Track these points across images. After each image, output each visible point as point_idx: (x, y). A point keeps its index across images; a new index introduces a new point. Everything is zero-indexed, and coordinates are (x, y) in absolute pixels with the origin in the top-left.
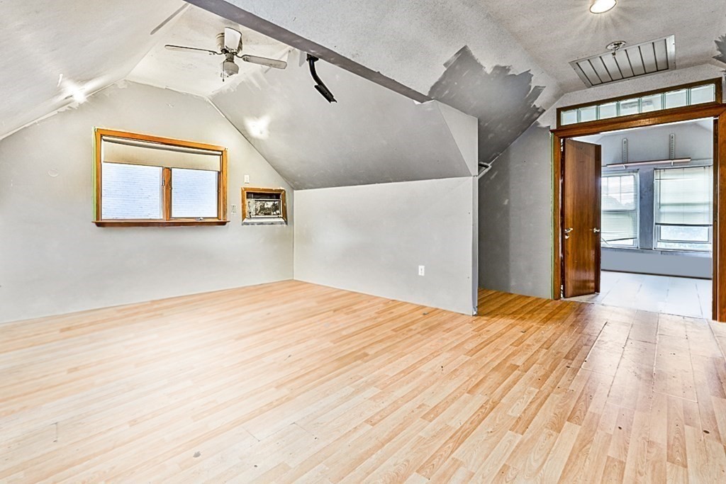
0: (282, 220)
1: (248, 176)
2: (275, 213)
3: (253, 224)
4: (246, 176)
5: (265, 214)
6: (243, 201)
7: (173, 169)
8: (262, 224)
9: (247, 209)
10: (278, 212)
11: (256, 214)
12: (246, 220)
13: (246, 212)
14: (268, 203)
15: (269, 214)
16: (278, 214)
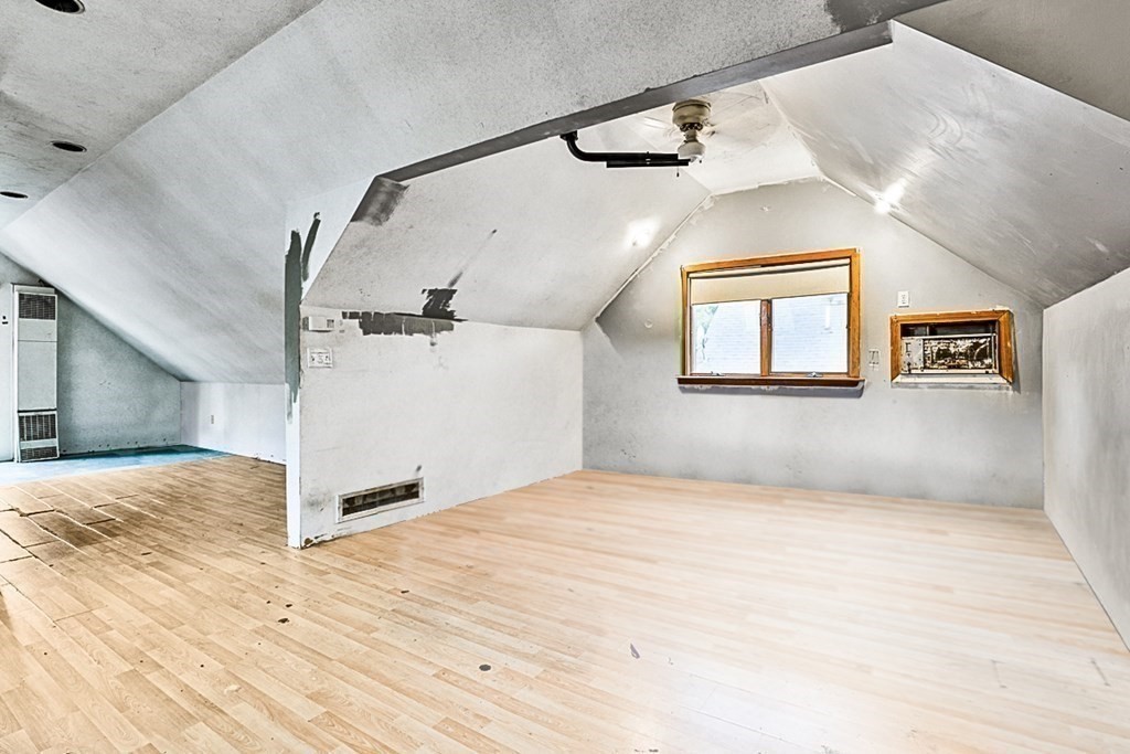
0: (999, 380)
1: (906, 293)
2: (978, 364)
3: (916, 385)
4: (901, 294)
5: (950, 367)
6: (894, 342)
7: (774, 301)
8: (941, 385)
9: (904, 358)
10: (987, 361)
11: (925, 367)
12: (898, 379)
13: (901, 362)
14: (959, 342)
15: (959, 367)
16: (990, 367)
